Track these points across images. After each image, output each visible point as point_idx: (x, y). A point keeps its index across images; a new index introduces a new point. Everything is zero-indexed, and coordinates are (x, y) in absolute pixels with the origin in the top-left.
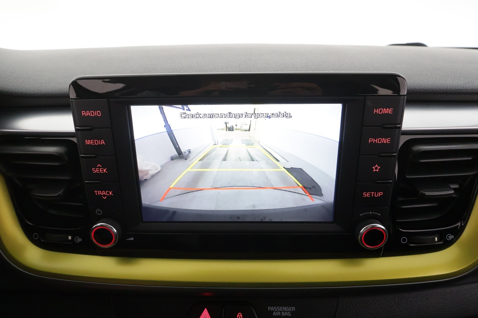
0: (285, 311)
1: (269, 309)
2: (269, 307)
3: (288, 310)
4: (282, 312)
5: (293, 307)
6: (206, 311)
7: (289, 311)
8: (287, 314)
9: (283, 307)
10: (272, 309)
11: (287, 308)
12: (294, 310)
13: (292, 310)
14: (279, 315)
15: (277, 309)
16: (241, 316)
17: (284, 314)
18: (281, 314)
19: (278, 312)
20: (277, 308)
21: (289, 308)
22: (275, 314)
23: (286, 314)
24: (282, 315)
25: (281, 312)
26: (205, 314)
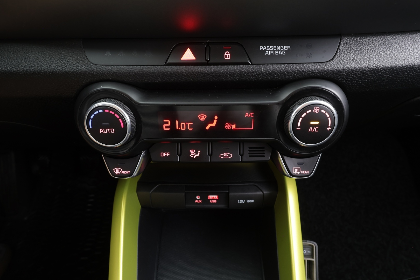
0: (279, 51)
1: (260, 48)
2: (260, 47)
3: (282, 49)
4: (276, 51)
5: (288, 46)
6: (189, 50)
7: (284, 50)
8: (281, 53)
9: (277, 46)
10: (265, 48)
11: (282, 47)
12: (289, 49)
13: (287, 49)
14: (272, 54)
15: (270, 49)
16: (229, 54)
17: (278, 53)
18: (274, 53)
19: (271, 51)
20: (270, 47)
21: (284, 47)
22: (268, 53)
23: (279, 53)
24: (276, 54)
25: (274, 51)
26: (188, 54)
